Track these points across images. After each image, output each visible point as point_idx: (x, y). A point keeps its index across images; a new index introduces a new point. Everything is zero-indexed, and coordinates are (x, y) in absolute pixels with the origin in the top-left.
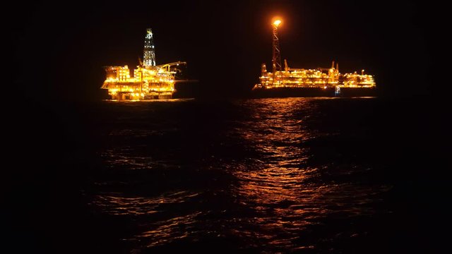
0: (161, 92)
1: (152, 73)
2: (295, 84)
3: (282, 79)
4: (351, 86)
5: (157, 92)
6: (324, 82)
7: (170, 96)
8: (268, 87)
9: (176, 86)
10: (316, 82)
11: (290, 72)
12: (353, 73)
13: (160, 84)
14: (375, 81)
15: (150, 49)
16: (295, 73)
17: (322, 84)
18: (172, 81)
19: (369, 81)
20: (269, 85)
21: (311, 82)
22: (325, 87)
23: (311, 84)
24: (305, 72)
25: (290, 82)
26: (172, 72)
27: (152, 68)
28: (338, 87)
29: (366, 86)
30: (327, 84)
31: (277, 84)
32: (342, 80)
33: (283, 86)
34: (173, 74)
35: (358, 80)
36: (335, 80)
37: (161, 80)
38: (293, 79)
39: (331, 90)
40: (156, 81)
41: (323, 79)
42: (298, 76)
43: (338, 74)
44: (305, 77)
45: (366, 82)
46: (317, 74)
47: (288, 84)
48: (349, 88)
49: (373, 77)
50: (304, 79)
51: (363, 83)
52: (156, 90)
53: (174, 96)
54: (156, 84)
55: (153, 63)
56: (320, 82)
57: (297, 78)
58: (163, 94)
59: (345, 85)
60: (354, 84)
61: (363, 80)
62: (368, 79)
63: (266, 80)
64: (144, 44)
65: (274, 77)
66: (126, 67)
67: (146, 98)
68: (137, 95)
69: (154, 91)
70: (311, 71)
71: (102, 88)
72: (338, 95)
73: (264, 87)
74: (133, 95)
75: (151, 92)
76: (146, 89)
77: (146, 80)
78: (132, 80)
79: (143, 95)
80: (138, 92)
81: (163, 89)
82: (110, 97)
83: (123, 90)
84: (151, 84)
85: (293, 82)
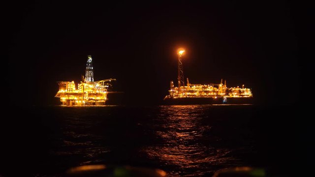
0: (98, 100)
1: (91, 86)
2: (194, 95)
3: (185, 91)
4: (234, 96)
5: (94, 100)
6: (215, 94)
7: (103, 103)
8: (175, 97)
9: (108, 96)
10: (209, 94)
11: (191, 86)
12: (236, 87)
13: (97, 94)
14: (252, 92)
15: (90, 70)
16: (194, 88)
17: (214, 95)
18: (105, 93)
19: (247, 93)
20: (175, 96)
21: (205, 94)
22: (216, 97)
23: (206, 95)
24: (201, 86)
25: (190, 94)
26: (105, 86)
27: (91, 83)
28: (225, 97)
29: (245, 96)
30: (217, 95)
31: (181, 96)
32: (227, 92)
33: (185, 97)
34: (106, 88)
35: (240, 92)
36: (223, 92)
37: (98, 92)
38: (192, 92)
39: (220, 99)
40: (94, 92)
41: (214, 91)
42: (196, 90)
43: (225, 88)
44: (202, 90)
45: (246, 93)
46: (210, 88)
47: (189, 95)
48: (233, 98)
49: (251, 90)
50: (200, 92)
51: (243, 94)
52: (94, 98)
53: (107, 102)
54: (94, 94)
55: (92, 79)
56: (212, 94)
57: (196, 91)
58: (99, 101)
59: (231, 96)
60: (237, 95)
61: (243, 92)
62: (247, 91)
63: (173, 92)
64: (86, 66)
65: (179, 90)
66: (73, 82)
67: (86, 104)
68: (79, 102)
69: (92, 99)
70: (206, 86)
71: (56, 96)
72: (225, 103)
73: (172, 97)
74: (77, 102)
75: (90, 100)
76: (87, 98)
77: (86, 91)
78: (77, 92)
79: (84, 102)
80: (80, 100)
81: (98, 98)
82: (62, 103)
83: (70, 98)
84: (90, 94)
85: (193, 94)
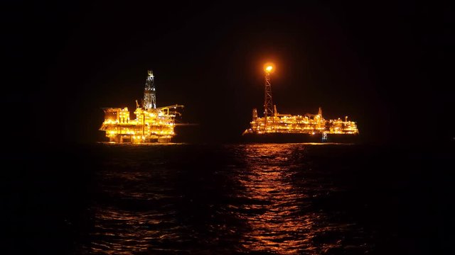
0: (161, 136)
1: (152, 115)
2: (285, 130)
3: (273, 124)
4: (336, 132)
5: (157, 135)
6: (312, 128)
7: (168, 139)
8: (260, 132)
9: (176, 129)
10: (305, 128)
11: (280, 117)
12: (337, 119)
13: (160, 127)
14: (358, 127)
15: (151, 92)
16: (285, 119)
17: (311, 130)
18: (172, 124)
19: (352, 128)
20: (260, 130)
21: (300, 128)
22: (313, 133)
23: (301, 130)
24: (294, 117)
25: (281, 127)
26: (172, 116)
27: (153, 110)
28: (325, 133)
29: (349, 133)
30: (315, 130)
31: (269, 130)
32: (328, 126)
33: (274, 131)
34: (173, 118)
35: (343, 126)
36: (322, 126)
37: (161, 123)
38: (283, 124)
39: (318, 137)
40: (157, 124)
41: (311, 125)
42: (289, 122)
43: (323, 121)
44: (295, 123)
45: (350, 129)
46: (306, 121)
47: (279, 130)
48: (334, 134)
49: (356, 124)
50: (294, 125)
51: (347, 129)
52: (157, 133)
53: (173, 139)
54: (157, 127)
55: (153, 105)
56: (308, 128)
57: (288, 124)
58: (163, 137)
59: (332, 131)
60: (339, 130)
61: (347, 125)
62: (351, 125)
63: (257, 125)
65: (265, 122)
66: (126, 109)
67: (147, 140)
68: (138, 138)
69: (154, 134)
70: (301, 117)
71: (101, 129)
72: (325, 141)
73: (255, 132)
74: (134, 137)
75: (152, 134)
76: (148, 132)
77: (147, 122)
78: (133, 123)
79: (144, 138)
80: (139, 134)
81: (162, 133)
82: (108, 139)
83: (123, 132)
84: (152, 127)
85: (284, 128)
